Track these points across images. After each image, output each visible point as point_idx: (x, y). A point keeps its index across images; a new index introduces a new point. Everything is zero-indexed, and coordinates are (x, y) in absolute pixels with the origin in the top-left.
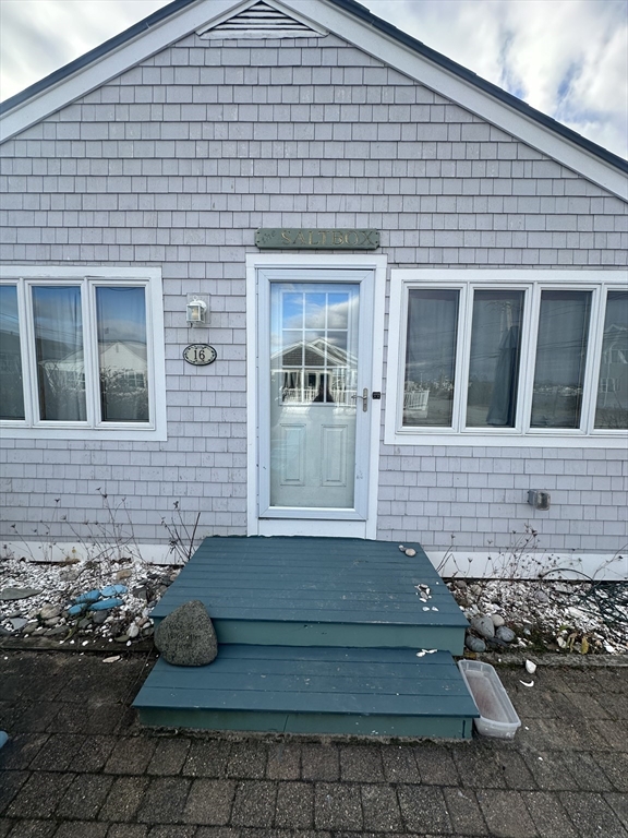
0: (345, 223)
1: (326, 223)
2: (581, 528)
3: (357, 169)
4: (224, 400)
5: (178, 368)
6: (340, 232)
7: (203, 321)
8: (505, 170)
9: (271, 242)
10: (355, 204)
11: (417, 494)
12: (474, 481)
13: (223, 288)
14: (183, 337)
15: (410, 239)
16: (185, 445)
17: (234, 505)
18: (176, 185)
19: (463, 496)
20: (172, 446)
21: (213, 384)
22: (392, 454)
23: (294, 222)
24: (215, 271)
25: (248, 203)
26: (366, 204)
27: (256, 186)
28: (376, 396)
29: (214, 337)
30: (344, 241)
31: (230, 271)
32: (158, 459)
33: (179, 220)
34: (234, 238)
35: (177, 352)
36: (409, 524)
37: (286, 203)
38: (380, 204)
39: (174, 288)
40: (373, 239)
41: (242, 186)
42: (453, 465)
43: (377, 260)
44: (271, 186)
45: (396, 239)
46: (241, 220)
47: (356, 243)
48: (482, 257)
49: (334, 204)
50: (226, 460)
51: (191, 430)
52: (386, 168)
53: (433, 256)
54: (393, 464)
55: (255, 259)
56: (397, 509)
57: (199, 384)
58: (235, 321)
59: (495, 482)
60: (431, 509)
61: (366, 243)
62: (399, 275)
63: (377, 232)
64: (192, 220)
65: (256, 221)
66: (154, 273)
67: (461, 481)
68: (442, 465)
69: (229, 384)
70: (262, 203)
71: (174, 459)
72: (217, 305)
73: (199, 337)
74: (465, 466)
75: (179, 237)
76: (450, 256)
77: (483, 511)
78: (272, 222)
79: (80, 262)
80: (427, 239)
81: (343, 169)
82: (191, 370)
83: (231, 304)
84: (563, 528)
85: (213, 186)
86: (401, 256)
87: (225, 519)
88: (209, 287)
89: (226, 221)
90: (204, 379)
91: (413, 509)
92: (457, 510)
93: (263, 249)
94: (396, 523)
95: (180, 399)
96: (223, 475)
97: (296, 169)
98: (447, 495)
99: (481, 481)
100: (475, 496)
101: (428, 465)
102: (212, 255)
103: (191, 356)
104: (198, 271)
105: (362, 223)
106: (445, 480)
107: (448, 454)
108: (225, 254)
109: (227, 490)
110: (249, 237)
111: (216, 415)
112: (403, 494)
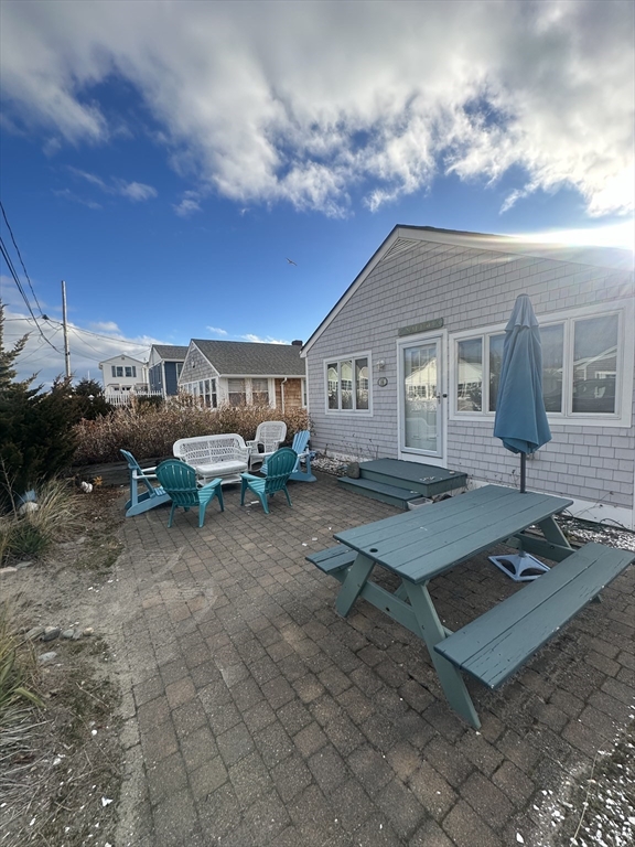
0: (430, 318)
1: (423, 320)
3: (434, 293)
4: (390, 400)
5: (377, 387)
6: (427, 323)
7: (383, 367)
9: (404, 333)
10: (433, 309)
13: (390, 354)
14: (378, 376)
15: (457, 318)
16: (378, 419)
17: (394, 445)
20: (375, 419)
21: (386, 394)
22: (453, 425)
23: (411, 323)
24: (387, 348)
26: (438, 307)
28: (445, 396)
30: (428, 326)
31: (392, 347)
33: (377, 331)
34: (392, 334)
35: (376, 382)
37: (409, 315)
38: (443, 306)
39: (375, 357)
40: (441, 322)
41: (395, 312)
43: (443, 331)
45: (450, 320)
46: (394, 326)
48: (491, 318)
49: (425, 311)
51: (380, 413)
52: (446, 289)
53: (462, 325)
54: (454, 430)
55: (399, 340)
57: (382, 394)
60: (473, 456)
61: (438, 324)
62: (453, 337)
63: (442, 318)
64: (380, 330)
65: (399, 325)
69: (391, 394)
72: (388, 361)
73: (382, 375)
75: (376, 337)
78: (404, 325)
79: (352, 352)
80: (464, 316)
81: (428, 294)
82: (380, 388)
86: (454, 327)
87: (390, 451)
88: (385, 355)
90: (384, 392)
91: (464, 455)
93: (401, 336)
94: (456, 461)
95: (377, 400)
96: (391, 432)
97: (412, 300)
102: (386, 342)
104: (382, 349)
105: (436, 316)
108: (390, 341)
109: (392, 439)
110: (397, 332)
111: (388, 406)
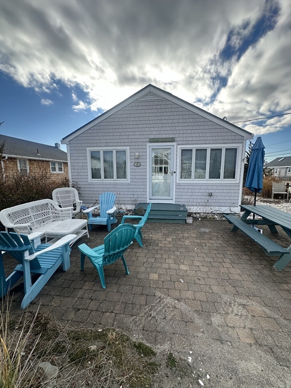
0: (167, 136)
1: (164, 136)
2: (221, 201)
3: (170, 125)
4: (142, 174)
6: (167, 138)
7: (138, 158)
8: (202, 124)
9: (152, 141)
11: (184, 194)
12: (196, 191)
13: (142, 150)
15: (181, 139)
16: (134, 183)
17: (144, 196)
18: (133, 130)
19: (194, 194)
21: (140, 171)
22: (178, 185)
23: (157, 137)
24: (140, 147)
25: (148, 133)
27: (149, 129)
28: (175, 172)
29: (140, 161)
30: (167, 140)
31: (144, 147)
32: (128, 187)
34: (144, 140)
36: (182, 200)
37: (155, 133)
38: (175, 132)
39: (132, 151)
40: (173, 139)
42: (192, 187)
44: (152, 129)
45: (178, 139)
46: (146, 136)
47: (170, 140)
48: (197, 142)
49: (165, 132)
50: (143, 187)
52: (176, 125)
53: (187, 142)
54: (178, 187)
55: (149, 144)
56: (179, 197)
57: (137, 171)
58: (145, 157)
59: (201, 191)
60: (187, 197)
63: (174, 138)
65: (149, 136)
66: (128, 148)
67: (194, 191)
68: (189, 187)
69: (143, 171)
70: (150, 133)
71: (132, 187)
72: (141, 154)
73: (137, 161)
74: (195, 187)
76: (190, 142)
77: (199, 197)
78: (152, 137)
79: (113, 146)
80: (185, 139)
81: (167, 125)
83: (144, 154)
84: (217, 201)
85: (140, 130)
86: (180, 143)
87: (142, 199)
88: (139, 150)
89: (143, 137)
90: (138, 170)
91: (183, 197)
92: (193, 197)
93: (150, 142)
94: (179, 200)
97: (157, 125)
98: (191, 194)
99: (198, 191)
100: (197, 194)
101: (186, 187)
102: (140, 144)
103: (139, 164)
104: (137, 147)
105: (171, 136)
106: (190, 191)
107: (191, 185)
109: (143, 193)
110: (148, 140)
111: (141, 177)
112: (181, 194)
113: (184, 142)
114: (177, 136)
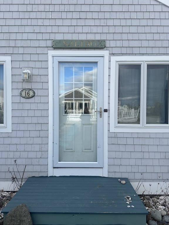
0: (90, 37)
1: (83, 37)
3: (95, 15)
5: (18, 99)
6: (89, 41)
7: (29, 79)
9: (58, 45)
10: (95, 30)
11: (126, 155)
12: (151, 149)
14: (20, 86)
17: (42, 162)
18: (18, 22)
19: (146, 155)
20: (14, 135)
23: (68, 37)
24: (34, 58)
25: (49, 29)
26: (100, 30)
27: (52, 22)
28: (106, 111)
29: (34, 86)
30: (90, 45)
31: (41, 58)
32: (7, 141)
33: (19, 37)
35: (17, 92)
36: (123, 169)
40: (103, 44)
41: (47, 22)
42: (141, 142)
43: (105, 53)
44: (59, 22)
45: (113, 44)
46: (46, 36)
47: (95, 45)
48: (149, 51)
49: (86, 30)
50: (39, 141)
51: (22, 127)
52: (107, 15)
53: (129, 51)
55: (52, 53)
56: (117, 162)
58: (43, 79)
59: (161, 149)
61: (100, 45)
62: (114, 59)
63: (104, 41)
64: (25, 36)
66: (8, 59)
67: (145, 149)
68: (136, 141)
69: (41, 107)
70: (55, 29)
71: (15, 141)
72: (35, 72)
74: (147, 142)
75: (19, 44)
76: (136, 51)
77: (156, 162)
78: (59, 37)
80: (126, 44)
81: (89, 15)
82: (23, 100)
83: (42, 72)
85: (34, 22)
87: (38, 168)
88: (32, 64)
89: (40, 37)
92: (144, 162)
93: (55, 48)
94: (117, 169)
95: (18, 113)
96: (37, 148)
98: (140, 155)
99: (155, 149)
100: (152, 155)
102: (33, 51)
103: (23, 94)
105: (98, 37)
106: (138, 148)
107: (139, 136)
108: (39, 51)
110: (49, 43)
112: (119, 155)
113: (124, 51)
114: (110, 37)
